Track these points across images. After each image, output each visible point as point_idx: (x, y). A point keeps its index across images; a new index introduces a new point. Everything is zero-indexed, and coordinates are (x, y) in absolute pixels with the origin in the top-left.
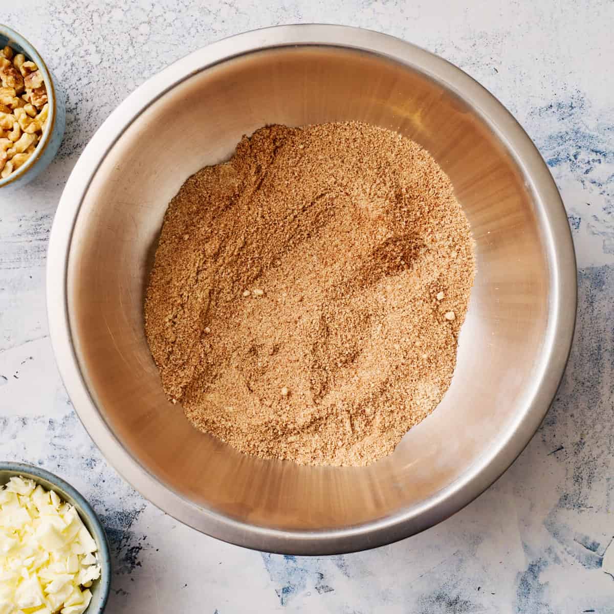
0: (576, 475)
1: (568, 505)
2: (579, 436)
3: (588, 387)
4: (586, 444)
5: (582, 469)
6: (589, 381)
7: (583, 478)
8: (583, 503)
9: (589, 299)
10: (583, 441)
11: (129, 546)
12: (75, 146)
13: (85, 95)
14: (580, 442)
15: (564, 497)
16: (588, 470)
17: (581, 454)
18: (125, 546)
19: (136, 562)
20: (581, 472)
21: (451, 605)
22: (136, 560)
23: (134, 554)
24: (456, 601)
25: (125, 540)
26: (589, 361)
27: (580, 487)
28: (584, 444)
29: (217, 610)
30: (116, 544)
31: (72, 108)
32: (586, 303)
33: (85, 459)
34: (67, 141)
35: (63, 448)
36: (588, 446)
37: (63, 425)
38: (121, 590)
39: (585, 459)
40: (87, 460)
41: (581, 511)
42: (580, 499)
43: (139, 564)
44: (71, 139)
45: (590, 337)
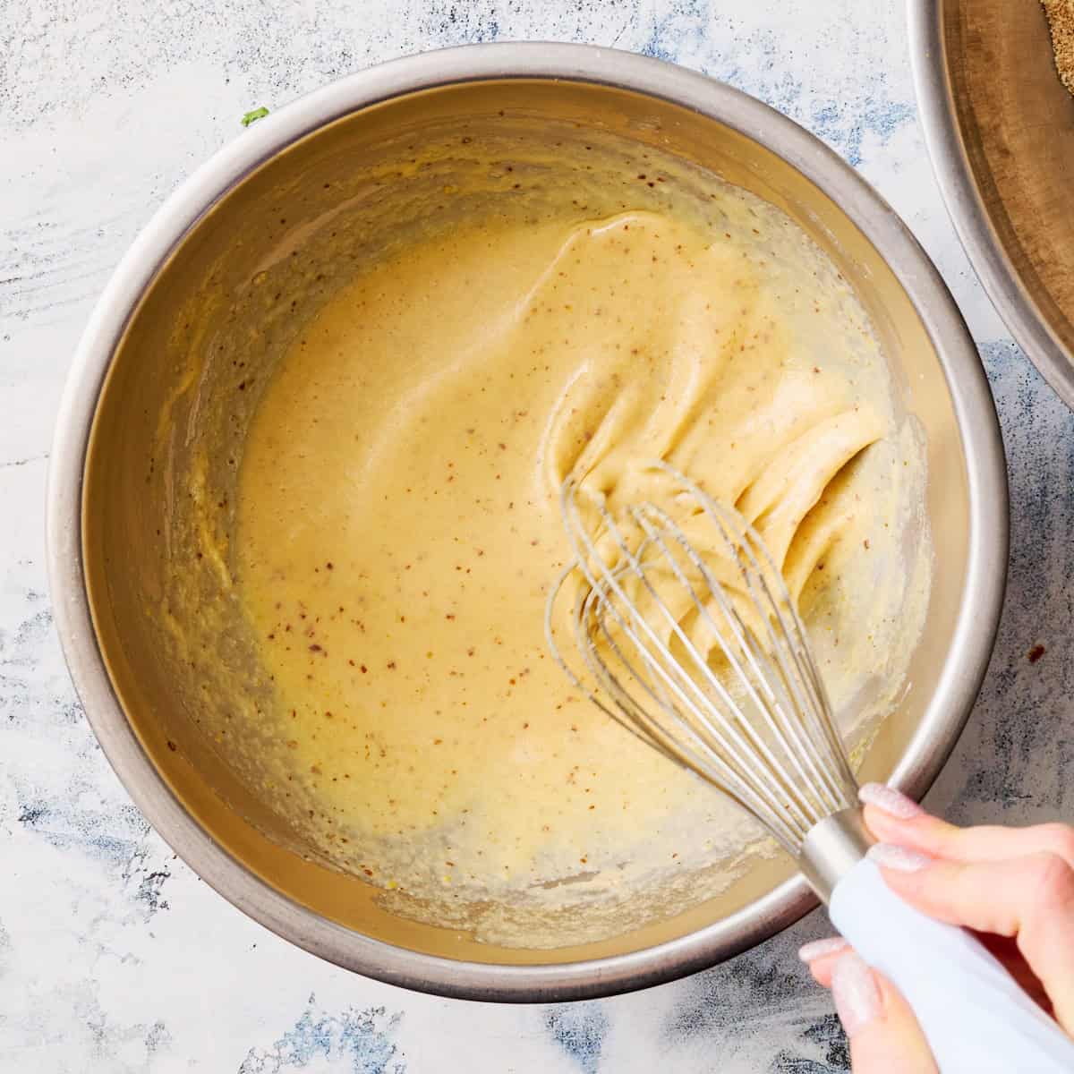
0: (999, 735)
1: (984, 793)
2: (1005, 661)
3: (1022, 566)
4: (1019, 677)
5: (1011, 723)
6: (1024, 556)
7: (1013, 740)
8: (1013, 788)
9: (1025, 398)
10: (1013, 670)
11: (145, 870)
12: (42, 108)
13: (61, 9)
14: (1008, 671)
15: (976, 778)
16: (1023, 725)
17: (1010, 696)
18: (138, 870)
19: (159, 903)
20: (1010, 730)
21: (761, 983)
22: (158, 897)
23: (155, 887)
24: (771, 976)
25: (139, 858)
26: (1025, 516)
27: (1007, 759)
28: (1015, 676)
29: (313, 994)
30: (121, 866)
31: (36, 34)
32: (1018, 406)
33: (62, 705)
34: (28, 96)
35: (21, 684)
36: (1023, 679)
37: (20, 639)
38: (130, 955)
39: (1018, 706)
40: (66, 706)
41: (1010, 804)
42: (1008, 781)
43: (165, 905)
44: (34, 93)
45: (1026, 472)
